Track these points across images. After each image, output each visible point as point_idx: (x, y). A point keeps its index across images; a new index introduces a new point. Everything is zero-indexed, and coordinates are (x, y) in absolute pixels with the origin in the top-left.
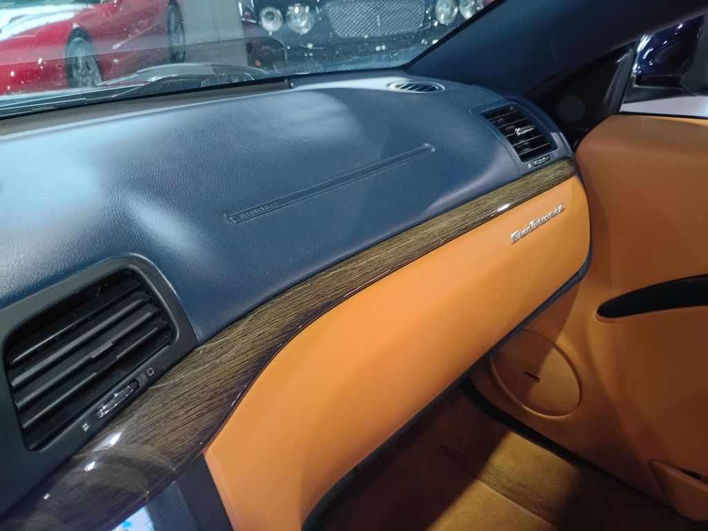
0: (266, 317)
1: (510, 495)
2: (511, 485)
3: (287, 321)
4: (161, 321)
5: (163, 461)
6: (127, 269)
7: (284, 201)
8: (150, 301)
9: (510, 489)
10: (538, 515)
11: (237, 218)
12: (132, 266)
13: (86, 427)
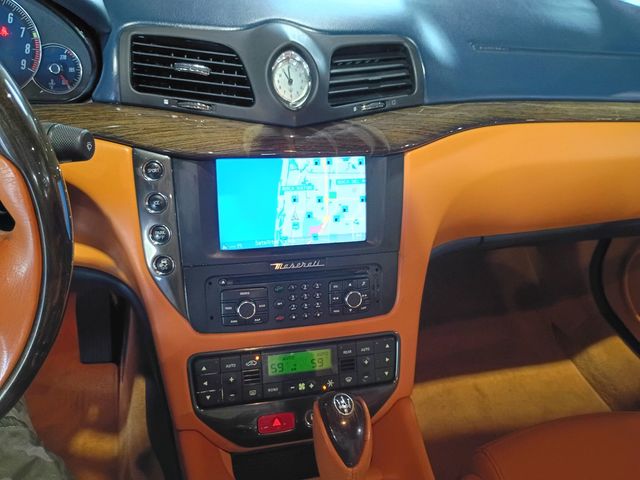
0: (469, 108)
1: (593, 381)
2: (596, 373)
3: (481, 116)
4: (409, 81)
5: (386, 142)
6: (402, 45)
7: (515, 49)
8: (407, 68)
9: (593, 376)
10: (608, 404)
11: (477, 48)
12: (406, 45)
13: (355, 109)
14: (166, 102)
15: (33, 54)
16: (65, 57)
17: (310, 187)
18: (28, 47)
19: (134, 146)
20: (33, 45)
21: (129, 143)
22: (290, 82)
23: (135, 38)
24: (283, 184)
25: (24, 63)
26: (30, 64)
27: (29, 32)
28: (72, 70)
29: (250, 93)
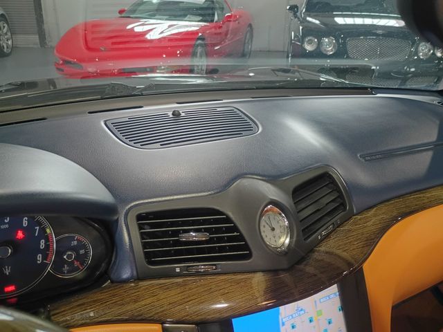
3: (394, 215)
4: (341, 200)
6: (328, 173)
13: (319, 237)
14: (178, 270)
15: (47, 247)
16: (75, 243)
17: (302, 312)
18: (42, 243)
19: (162, 323)
20: (47, 239)
21: (157, 321)
22: (273, 229)
23: (140, 217)
24: (283, 316)
25: (40, 257)
26: (45, 257)
27: (43, 230)
28: (82, 252)
29: (246, 247)
